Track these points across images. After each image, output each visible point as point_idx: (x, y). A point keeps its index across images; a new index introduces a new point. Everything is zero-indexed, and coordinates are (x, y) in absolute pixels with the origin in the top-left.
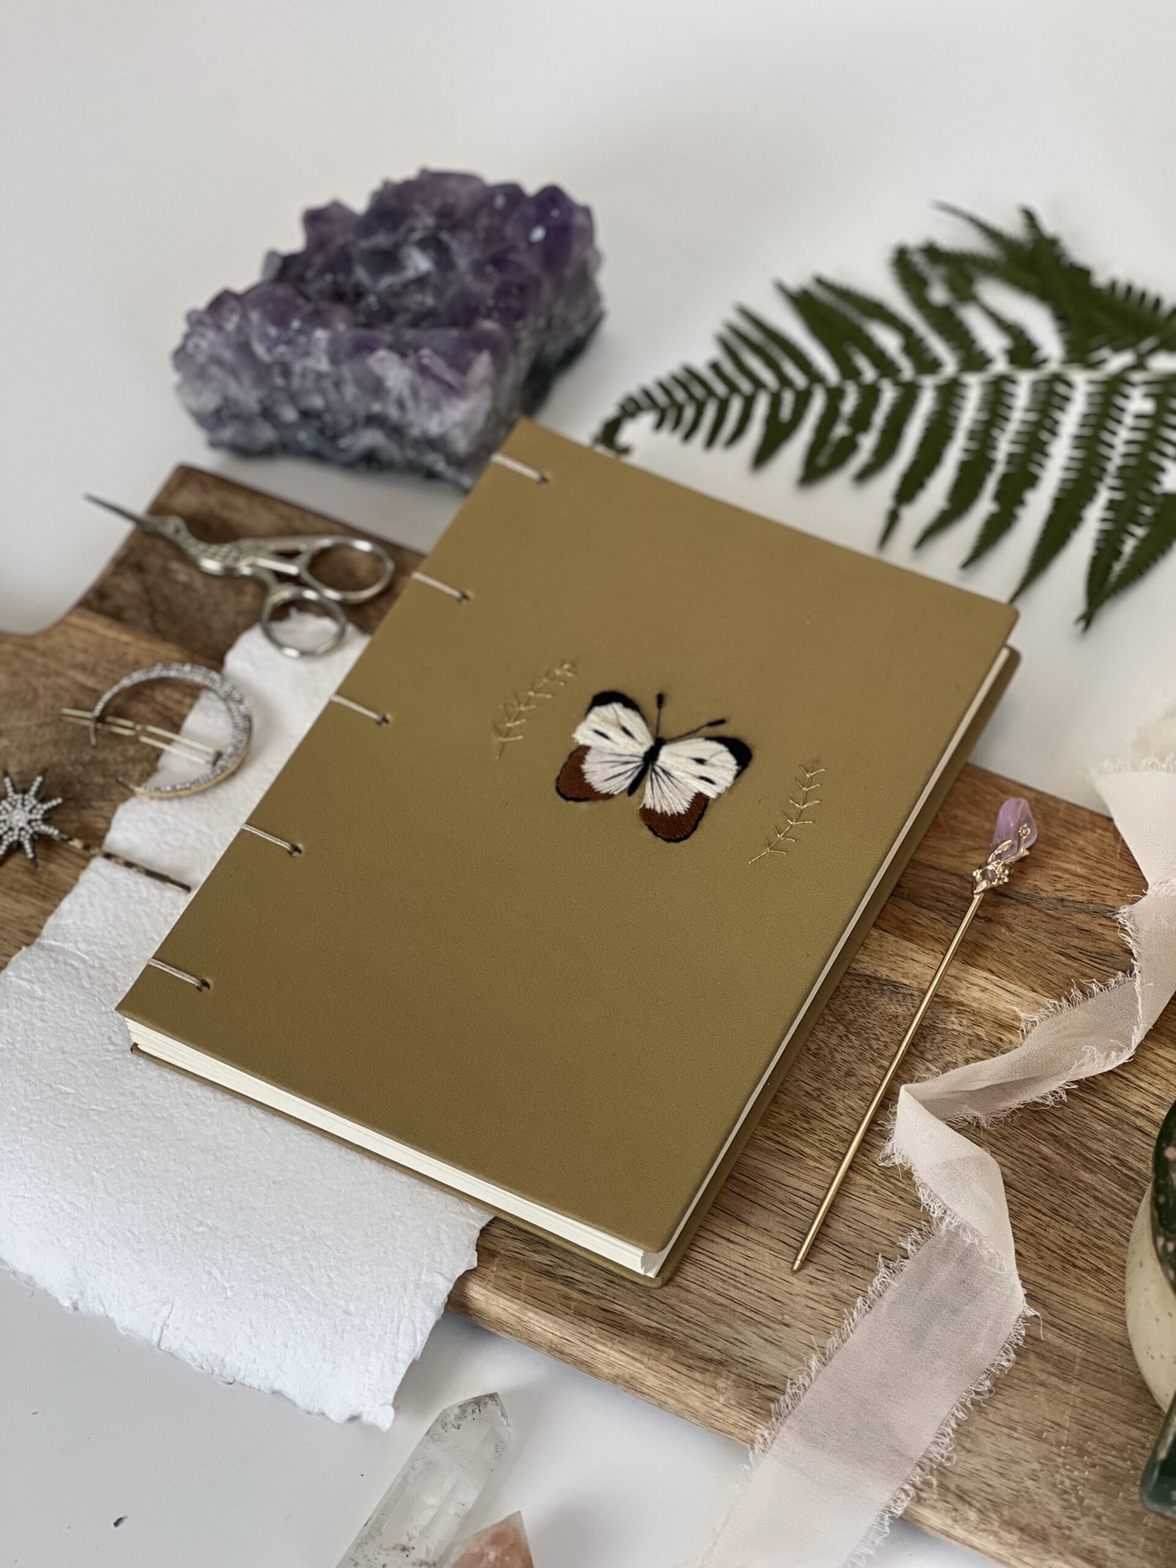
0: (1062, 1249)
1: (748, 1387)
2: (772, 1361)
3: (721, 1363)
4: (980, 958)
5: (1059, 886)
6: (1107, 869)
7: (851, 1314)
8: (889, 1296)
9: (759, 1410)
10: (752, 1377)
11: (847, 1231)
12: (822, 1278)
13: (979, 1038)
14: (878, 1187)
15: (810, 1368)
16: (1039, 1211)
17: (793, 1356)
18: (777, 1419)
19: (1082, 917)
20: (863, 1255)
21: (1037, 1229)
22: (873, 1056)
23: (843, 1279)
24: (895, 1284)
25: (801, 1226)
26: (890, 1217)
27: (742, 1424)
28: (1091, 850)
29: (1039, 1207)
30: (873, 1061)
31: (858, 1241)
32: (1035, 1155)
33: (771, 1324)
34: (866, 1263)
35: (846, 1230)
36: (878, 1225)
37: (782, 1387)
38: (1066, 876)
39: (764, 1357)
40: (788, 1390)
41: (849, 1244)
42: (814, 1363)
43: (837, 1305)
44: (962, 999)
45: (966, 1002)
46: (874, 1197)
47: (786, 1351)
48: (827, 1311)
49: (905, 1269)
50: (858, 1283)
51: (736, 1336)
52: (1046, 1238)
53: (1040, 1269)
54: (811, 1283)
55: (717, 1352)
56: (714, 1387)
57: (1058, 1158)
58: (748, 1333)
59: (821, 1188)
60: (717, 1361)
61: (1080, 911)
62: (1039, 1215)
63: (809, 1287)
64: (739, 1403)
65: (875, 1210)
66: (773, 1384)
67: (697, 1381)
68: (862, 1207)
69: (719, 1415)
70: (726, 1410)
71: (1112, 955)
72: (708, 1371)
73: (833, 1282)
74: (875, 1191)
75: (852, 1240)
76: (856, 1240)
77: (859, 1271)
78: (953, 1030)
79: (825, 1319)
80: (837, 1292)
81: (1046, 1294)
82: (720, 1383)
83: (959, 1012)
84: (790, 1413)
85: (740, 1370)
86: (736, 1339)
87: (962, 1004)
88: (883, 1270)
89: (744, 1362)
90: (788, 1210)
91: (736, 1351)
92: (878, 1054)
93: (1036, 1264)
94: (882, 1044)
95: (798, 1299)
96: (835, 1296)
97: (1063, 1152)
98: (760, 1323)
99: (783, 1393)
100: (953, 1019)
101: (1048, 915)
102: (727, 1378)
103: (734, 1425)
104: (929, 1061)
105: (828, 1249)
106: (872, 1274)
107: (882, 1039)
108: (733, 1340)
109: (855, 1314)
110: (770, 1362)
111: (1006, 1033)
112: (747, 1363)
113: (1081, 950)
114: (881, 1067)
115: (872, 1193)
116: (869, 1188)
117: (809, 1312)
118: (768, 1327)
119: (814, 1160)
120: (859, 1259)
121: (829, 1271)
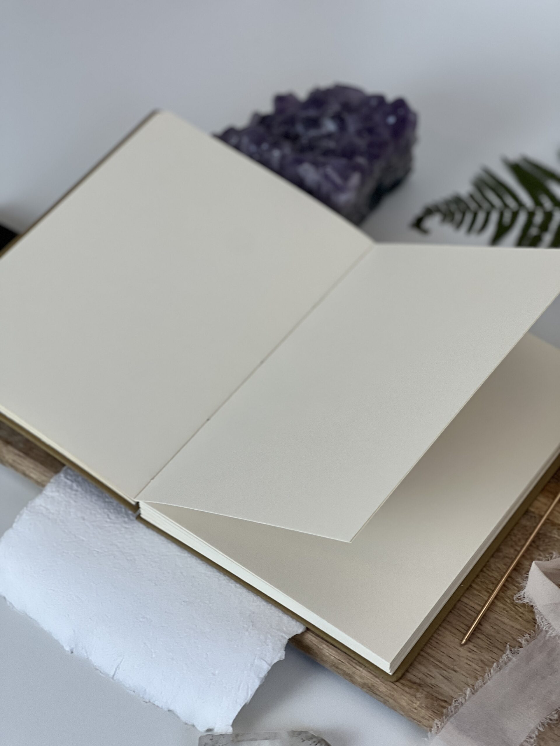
1: (432, 699)
2: (446, 688)
3: (420, 685)
7: (490, 671)
8: (510, 664)
9: (436, 711)
10: (435, 695)
11: (491, 629)
12: (476, 651)
14: (508, 609)
15: (465, 694)
17: (457, 687)
18: (446, 717)
20: (498, 642)
23: (486, 653)
24: (514, 659)
26: (514, 625)
27: (427, 717)
31: (496, 635)
33: (447, 670)
34: (499, 646)
36: (507, 628)
37: (450, 702)
39: (442, 685)
40: (453, 703)
41: (491, 635)
42: (468, 692)
43: (482, 665)
46: (507, 614)
47: (453, 684)
48: (477, 667)
49: (520, 653)
50: (494, 656)
51: (428, 673)
54: (470, 652)
55: (418, 679)
56: (415, 696)
58: (435, 672)
59: (480, 605)
60: (417, 683)
63: (469, 654)
64: (427, 706)
65: (506, 621)
66: (446, 699)
67: (407, 692)
68: (500, 618)
69: (415, 711)
70: (419, 709)
72: (413, 688)
73: (481, 653)
74: (507, 611)
75: (493, 634)
77: (495, 650)
79: (475, 671)
80: (483, 659)
82: (418, 695)
84: (453, 715)
85: (429, 690)
86: (428, 674)
88: (508, 652)
89: (432, 686)
91: (428, 680)
92: (517, 544)
95: (462, 659)
96: (482, 661)
98: (441, 668)
99: (450, 705)
100: (555, 532)
102: (422, 693)
103: (423, 717)
104: (541, 551)
105: (480, 637)
106: (501, 652)
108: (426, 675)
109: (492, 671)
110: (445, 688)
112: (433, 687)
114: (516, 550)
115: (505, 612)
116: (504, 609)
117: (467, 666)
118: (445, 670)
120: (496, 644)
121: (480, 648)
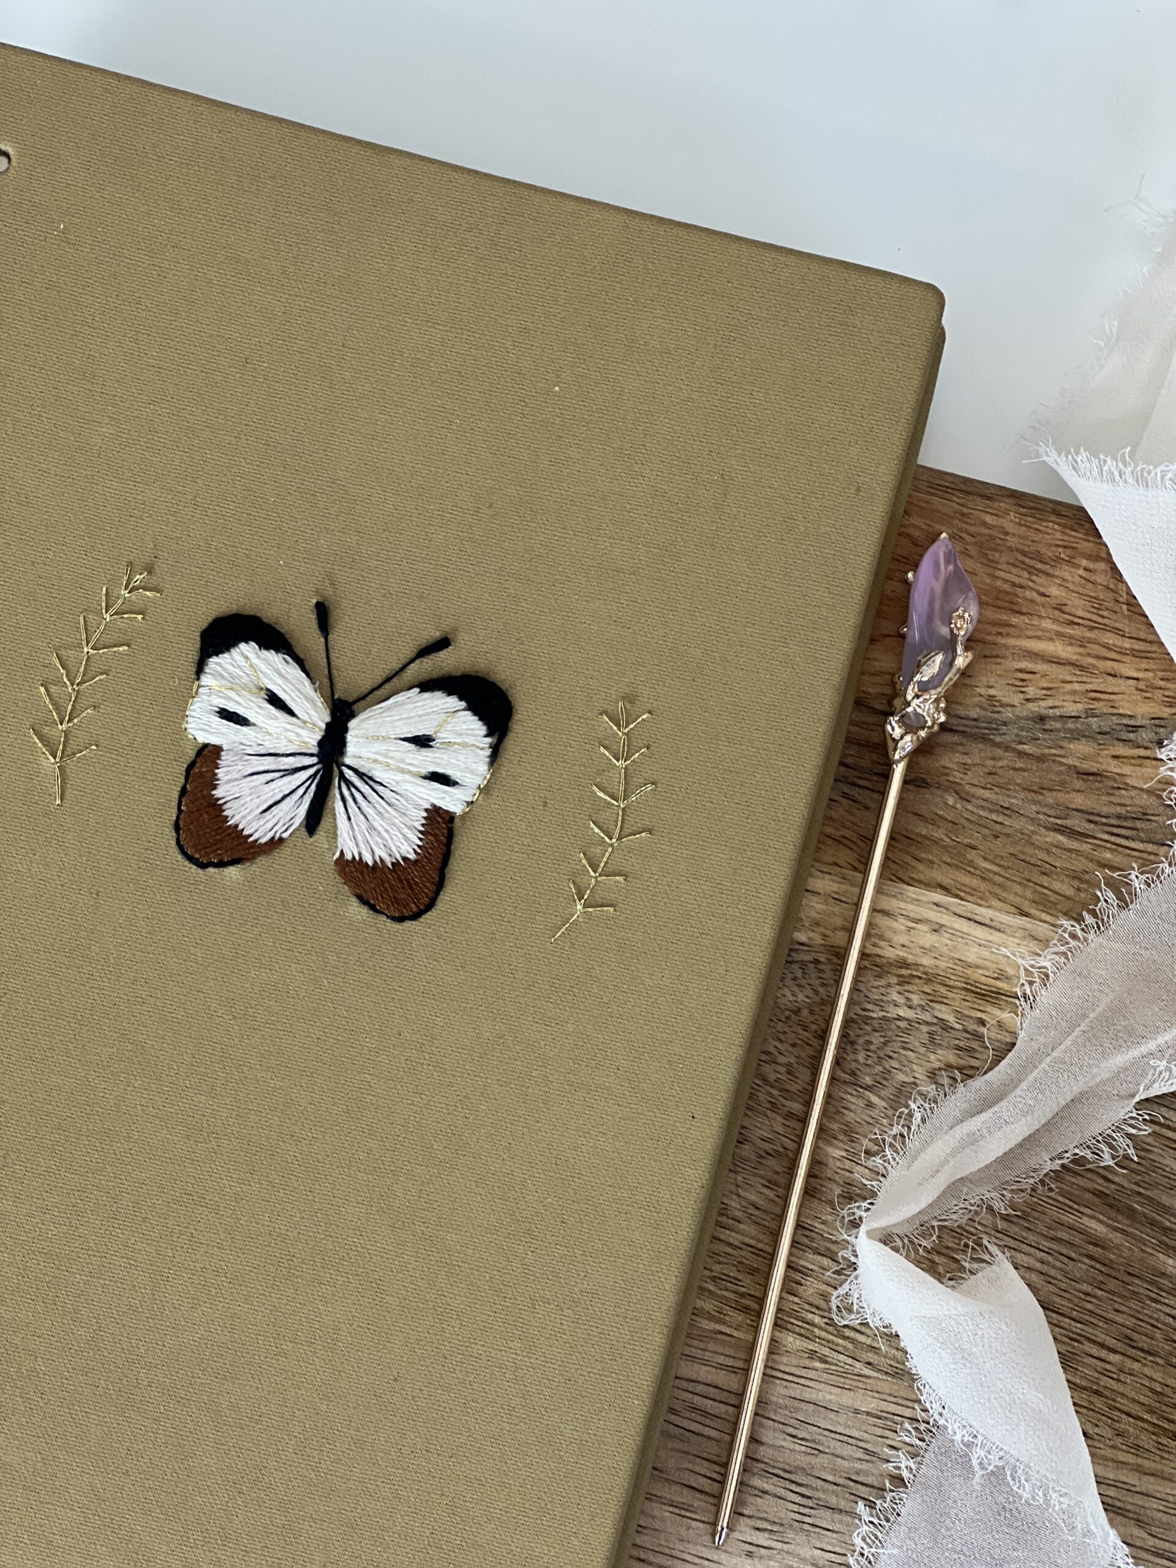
0: (1151, 1411)
4: (920, 867)
5: (1032, 691)
6: (1110, 639)
11: (792, 1446)
12: (766, 1544)
13: (945, 1027)
14: (826, 1351)
16: (1102, 1346)
19: (1082, 747)
20: (826, 1485)
21: (1105, 1381)
22: (772, 1096)
23: (801, 1538)
25: (712, 1450)
26: (858, 1405)
28: (1078, 607)
29: (1101, 1337)
30: (774, 1107)
31: (813, 1460)
32: (1077, 1240)
34: (833, 1501)
35: (788, 1443)
36: (841, 1423)
38: (1040, 667)
41: (801, 1469)
44: (902, 953)
45: (911, 959)
46: (825, 1371)
50: (829, 1541)
52: (1123, 1395)
53: (1122, 1457)
54: (750, 1556)
57: (1117, 1238)
59: (732, 1370)
61: (1076, 736)
62: (1103, 1354)
65: (828, 1395)
68: (808, 1395)
71: (1144, 816)
73: (786, 1547)
74: (823, 1360)
75: (804, 1461)
76: (808, 1458)
77: (825, 1518)
78: (900, 1018)
81: (1139, 1500)
83: (903, 981)
87: (903, 964)
90: (685, 1424)
92: (781, 1090)
93: (1113, 1447)
94: (783, 1070)
97: (1123, 1223)
100: (895, 997)
101: (1021, 754)
105: (767, 1487)
107: (782, 1059)
111: (989, 1008)
113: (1091, 816)
115: (818, 1365)
116: (812, 1355)
119: (711, 1318)
120: (820, 1495)
121: (775, 1528)
